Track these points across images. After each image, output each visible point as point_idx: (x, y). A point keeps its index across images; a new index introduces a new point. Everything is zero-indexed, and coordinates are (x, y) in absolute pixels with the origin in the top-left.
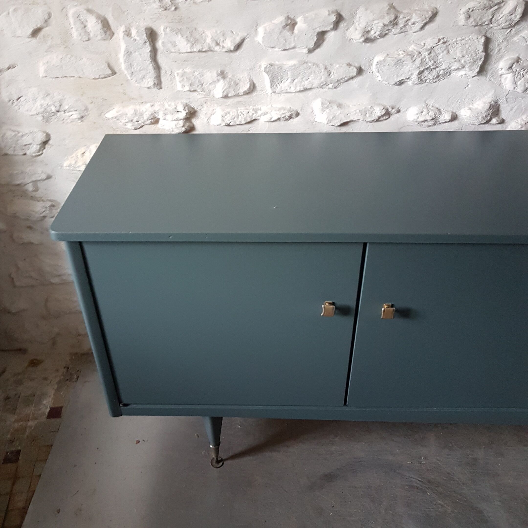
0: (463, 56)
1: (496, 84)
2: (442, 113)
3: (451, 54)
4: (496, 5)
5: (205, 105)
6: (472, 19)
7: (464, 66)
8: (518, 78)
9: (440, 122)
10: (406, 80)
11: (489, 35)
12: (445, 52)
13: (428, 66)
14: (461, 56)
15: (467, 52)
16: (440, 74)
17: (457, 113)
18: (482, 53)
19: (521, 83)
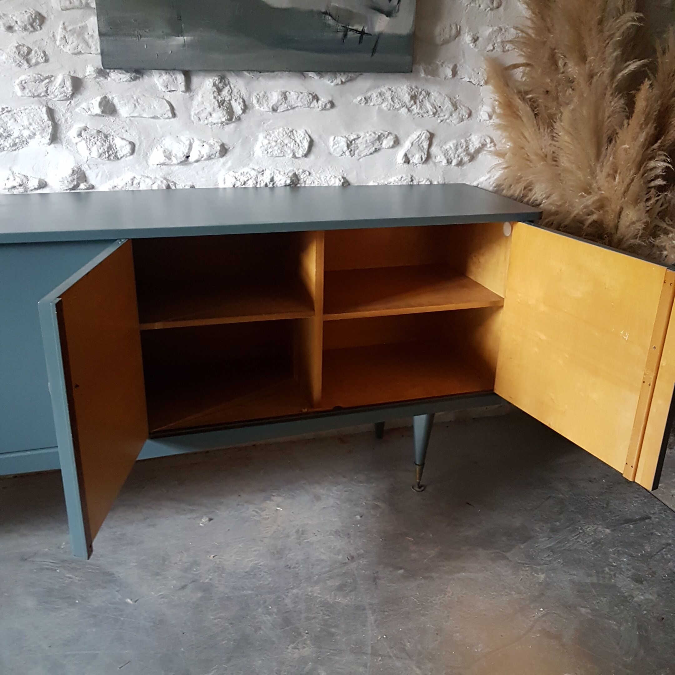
0: (31, 124)
1: (74, 152)
2: (30, 180)
3: (18, 122)
4: (46, 79)
6: (27, 91)
7: (35, 133)
8: (90, 145)
9: (31, 189)
11: (51, 106)
12: (12, 120)
14: (28, 124)
15: (33, 120)
16: (16, 142)
17: (46, 180)
18: (48, 122)
19: (94, 149)
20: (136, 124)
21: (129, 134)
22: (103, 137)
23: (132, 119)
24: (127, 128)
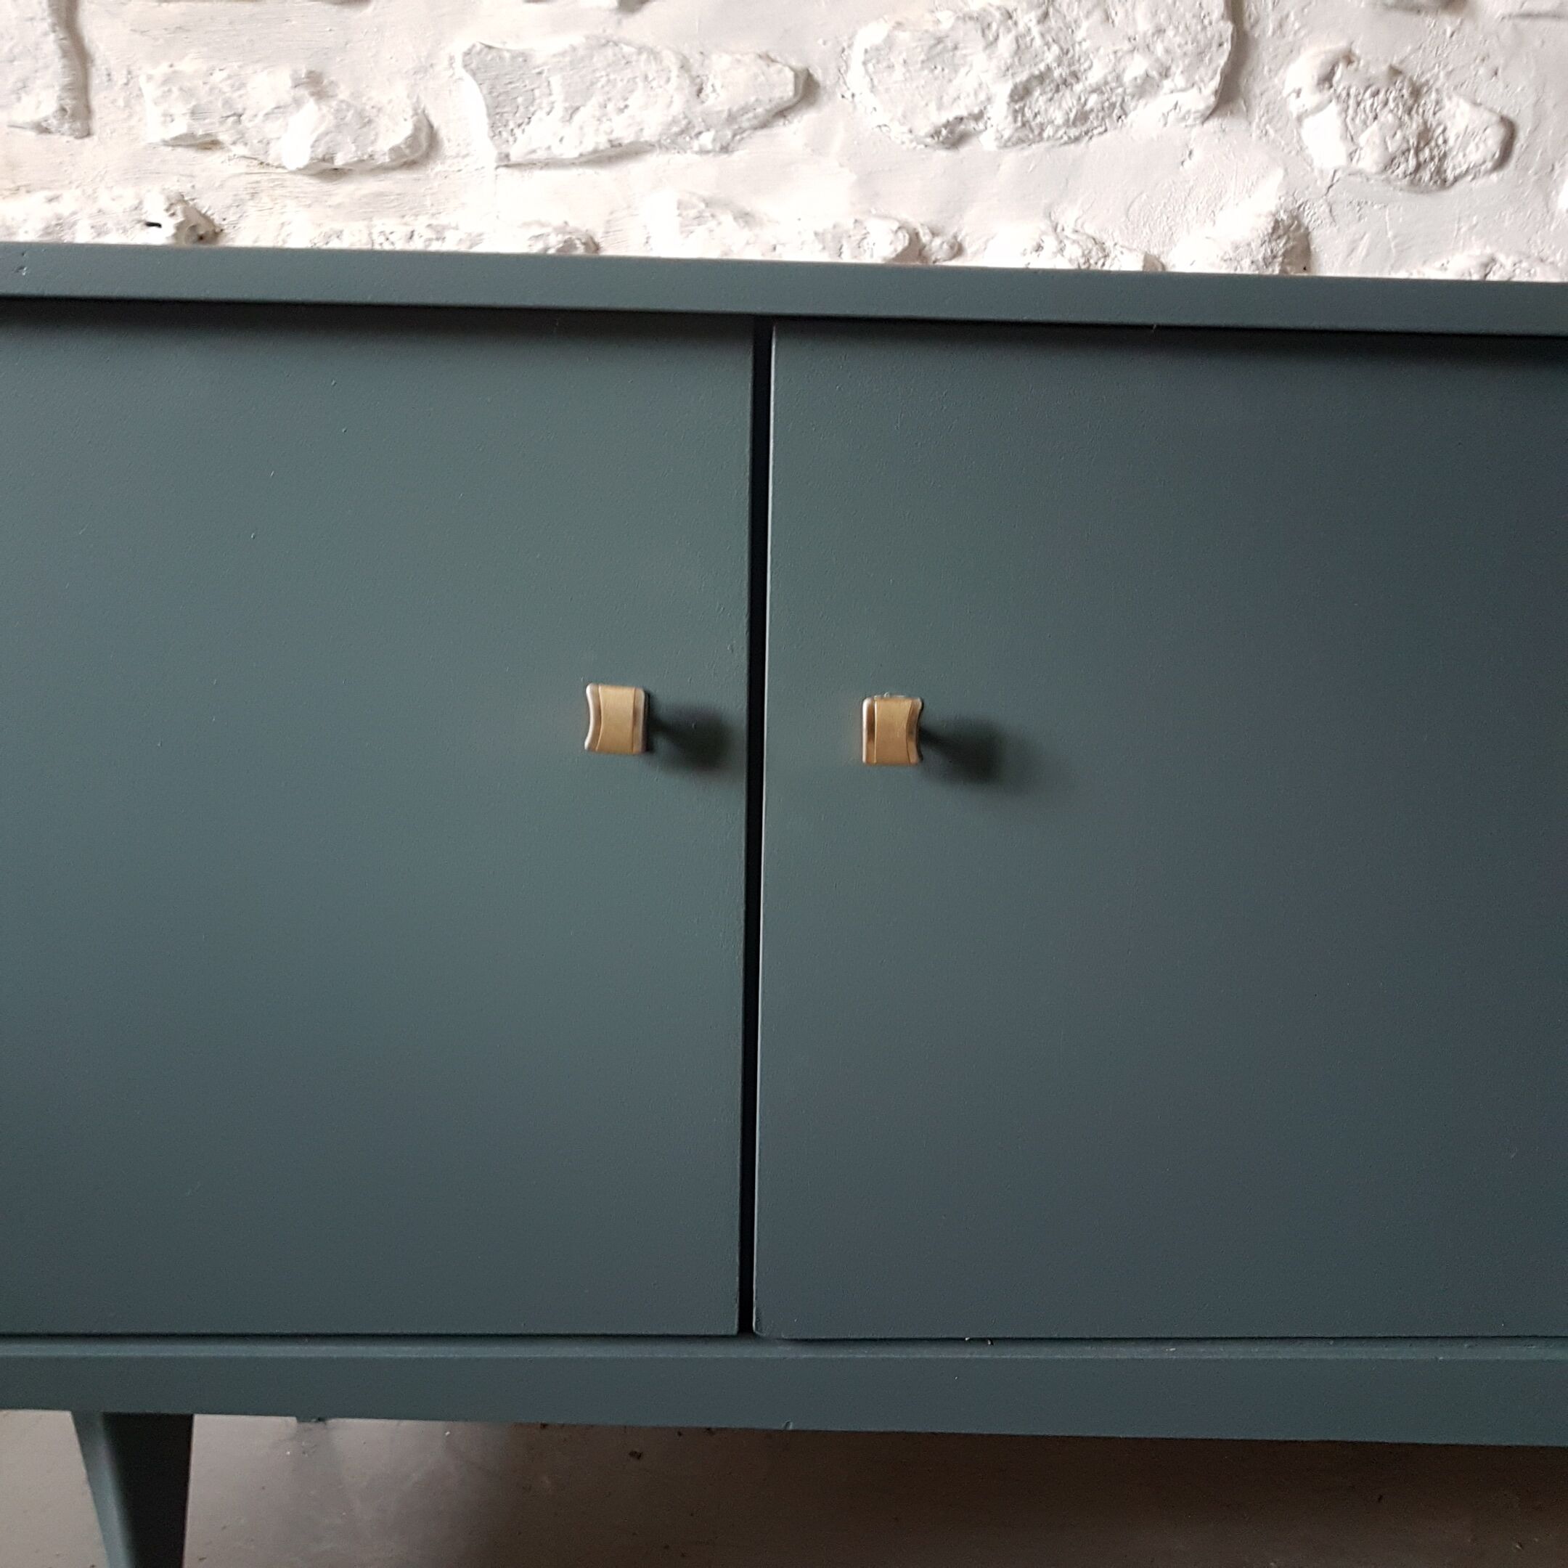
0: (1160, 31)
1: (1286, 151)
2: (1112, 255)
3: (1116, 22)
5: (251, 203)
7: (1168, 69)
8: (1357, 121)
10: (972, 125)
12: (1097, 16)
13: (1042, 67)
14: (1150, 29)
15: (1170, 17)
16: (1088, 107)
17: (1163, 260)
18: (1222, 23)
19: (1370, 138)
20: (1537, 43)
21: (1501, 85)
22: (1405, 92)
23: (1525, 24)
24: (1499, 61)
